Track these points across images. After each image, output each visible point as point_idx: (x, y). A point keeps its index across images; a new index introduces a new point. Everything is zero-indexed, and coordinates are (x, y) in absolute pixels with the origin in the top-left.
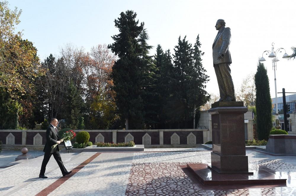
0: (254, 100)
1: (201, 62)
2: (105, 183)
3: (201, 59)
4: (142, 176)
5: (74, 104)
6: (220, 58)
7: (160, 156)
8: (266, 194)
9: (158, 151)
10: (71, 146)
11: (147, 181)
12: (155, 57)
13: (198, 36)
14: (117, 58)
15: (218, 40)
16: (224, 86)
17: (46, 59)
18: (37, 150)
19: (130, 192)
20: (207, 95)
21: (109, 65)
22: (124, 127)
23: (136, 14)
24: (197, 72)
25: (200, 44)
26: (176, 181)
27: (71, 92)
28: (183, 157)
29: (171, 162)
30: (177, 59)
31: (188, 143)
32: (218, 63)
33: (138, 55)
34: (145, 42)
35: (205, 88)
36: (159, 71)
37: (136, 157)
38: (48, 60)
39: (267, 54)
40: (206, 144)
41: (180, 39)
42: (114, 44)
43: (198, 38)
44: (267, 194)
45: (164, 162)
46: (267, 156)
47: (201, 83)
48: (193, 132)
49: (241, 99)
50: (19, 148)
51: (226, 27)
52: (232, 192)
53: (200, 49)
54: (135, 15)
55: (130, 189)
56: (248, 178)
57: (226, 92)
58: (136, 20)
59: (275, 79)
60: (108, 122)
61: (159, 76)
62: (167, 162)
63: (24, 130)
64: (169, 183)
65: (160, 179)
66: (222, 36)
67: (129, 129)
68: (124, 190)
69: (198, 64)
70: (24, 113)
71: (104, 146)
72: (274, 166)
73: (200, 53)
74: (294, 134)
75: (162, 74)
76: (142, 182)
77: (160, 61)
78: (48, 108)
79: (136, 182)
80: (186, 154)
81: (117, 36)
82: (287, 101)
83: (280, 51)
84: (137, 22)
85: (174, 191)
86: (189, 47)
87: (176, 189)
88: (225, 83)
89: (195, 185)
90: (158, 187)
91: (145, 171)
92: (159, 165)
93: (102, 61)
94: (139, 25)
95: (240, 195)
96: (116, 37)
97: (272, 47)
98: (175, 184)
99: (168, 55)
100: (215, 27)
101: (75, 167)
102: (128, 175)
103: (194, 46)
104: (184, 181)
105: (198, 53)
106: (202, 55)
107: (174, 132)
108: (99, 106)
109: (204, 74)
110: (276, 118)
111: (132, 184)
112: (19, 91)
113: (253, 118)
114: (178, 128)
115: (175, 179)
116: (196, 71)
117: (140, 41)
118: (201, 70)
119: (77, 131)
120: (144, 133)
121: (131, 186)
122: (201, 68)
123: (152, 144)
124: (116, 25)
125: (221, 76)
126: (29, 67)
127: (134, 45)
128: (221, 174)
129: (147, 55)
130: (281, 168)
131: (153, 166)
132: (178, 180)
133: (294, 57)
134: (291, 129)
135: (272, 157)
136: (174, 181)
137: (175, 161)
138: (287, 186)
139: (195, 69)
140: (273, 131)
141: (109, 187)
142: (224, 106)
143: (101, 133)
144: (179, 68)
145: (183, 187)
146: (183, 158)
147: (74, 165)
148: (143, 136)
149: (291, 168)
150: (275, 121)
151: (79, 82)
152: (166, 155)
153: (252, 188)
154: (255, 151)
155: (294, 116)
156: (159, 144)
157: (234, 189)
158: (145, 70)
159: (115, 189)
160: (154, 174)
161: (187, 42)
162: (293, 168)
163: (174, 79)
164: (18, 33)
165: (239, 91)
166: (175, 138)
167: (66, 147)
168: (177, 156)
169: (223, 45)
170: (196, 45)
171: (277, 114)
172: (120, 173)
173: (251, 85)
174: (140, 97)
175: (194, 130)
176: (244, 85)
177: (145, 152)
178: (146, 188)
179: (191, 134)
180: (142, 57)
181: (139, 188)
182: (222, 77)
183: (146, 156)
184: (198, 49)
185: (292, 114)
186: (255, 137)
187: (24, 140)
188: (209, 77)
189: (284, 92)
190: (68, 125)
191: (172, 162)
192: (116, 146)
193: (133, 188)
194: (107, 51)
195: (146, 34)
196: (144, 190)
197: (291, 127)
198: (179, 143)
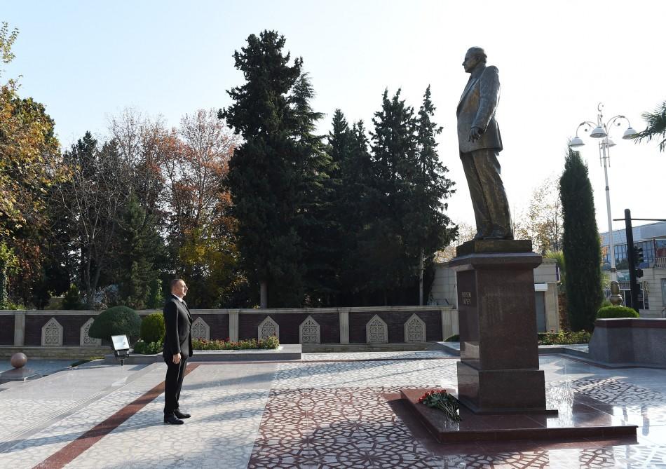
0: (560, 237)
1: (435, 149)
2: (200, 440)
3: (436, 143)
4: (291, 422)
5: (139, 248)
6: (474, 138)
7: (339, 371)
8: (587, 464)
9: (334, 359)
10: (127, 350)
11: (302, 435)
12: (329, 139)
13: (428, 89)
14: (240, 141)
15: (469, 94)
16: (485, 205)
17: (76, 143)
18: (51, 358)
19: (259, 461)
20: (449, 226)
21: (223, 156)
22: (256, 301)
23: (285, 40)
24: (427, 172)
25: (433, 107)
26: (374, 434)
27: (133, 220)
28: (394, 374)
29: (363, 385)
30: (380, 143)
31: (406, 339)
32: (470, 150)
33: (290, 134)
34: (306, 103)
35: (444, 209)
36: (340, 171)
37: (282, 375)
38: (80, 145)
39: (586, 130)
40: (448, 340)
41: (385, 96)
42: (233, 107)
43: (428, 93)
44: (590, 464)
45: (346, 385)
46: (592, 368)
47: (436, 199)
48: (418, 313)
49: (531, 235)
50: (6, 354)
51: (487, 65)
52: (508, 460)
53: (432, 119)
54: (282, 42)
55: (261, 453)
56: (545, 423)
57: (489, 218)
58: (284, 52)
59: (607, 189)
60: (221, 291)
61: (338, 182)
62: (355, 385)
63: (20, 310)
64: (354, 437)
65: (334, 428)
66: (478, 87)
67: (268, 307)
68: (245, 456)
69: (429, 153)
70: (19, 271)
71: (207, 349)
72: (607, 394)
73: (433, 129)
74: (654, 315)
75: (346, 177)
76: (290, 436)
77: (341, 147)
78: (79, 258)
79: (277, 436)
80: (401, 366)
81: (240, 90)
82: (637, 238)
83: (616, 123)
84: (287, 58)
85: (366, 458)
86: (408, 116)
87: (372, 453)
88: (487, 197)
89: (419, 443)
90: (329, 449)
91: (299, 408)
92: (336, 394)
93: (207, 147)
94: (290, 64)
95: (526, 466)
96: (237, 92)
97: (599, 113)
98: (370, 439)
99: (360, 133)
100: (463, 65)
101: (133, 399)
102: (259, 419)
103: (419, 113)
104: (392, 433)
105: (427, 129)
106: (438, 132)
107: (373, 314)
108: (197, 253)
109: (443, 177)
110: (612, 278)
111: (266, 440)
112: (10, 218)
113: (558, 279)
114: (383, 305)
115: (371, 428)
116: (425, 170)
117: (293, 102)
118: (435, 167)
119: (143, 312)
120: (302, 317)
121: (264, 445)
122: (436, 163)
123: (322, 341)
124: (237, 65)
125: (479, 179)
126: (34, 161)
127: (280, 110)
128: (480, 414)
129: (310, 133)
130: (624, 399)
131: (320, 395)
132: (378, 430)
133: (649, 136)
134: (647, 304)
135: (603, 372)
136: (368, 433)
137: (372, 383)
138: (638, 443)
139: (422, 166)
140: (603, 308)
141: (209, 448)
142: (485, 252)
143: (202, 316)
144: (384, 163)
145: (387, 448)
146: (392, 377)
147: (131, 395)
148: (301, 323)
149: (648, 397)
150: (609, 286)
151: (154, 196)
152: (353, 368)
153: (556, 449)
154: (564, 357)
155: (654, 275)
156: (339, 342)
157: (510, 452)
158: (306, 168)
159: (224, 454)
160: (320, 416)
161: (402, 103)
162: (654, 397)
163: (374, 188)
164: (10, 82)
165: (526, 217)
166: (377, 327)
167: (116, 351)
168: (379, 370)
169: (481, 107)
170: (424, 109)
171: (613, 270)
172: (240, 415)
173: (552, 203)
174: (293, 231)
175: (420, 308)
176: (536, 203)
177: (303, 362)
178: (300, 451)
179: (415, 317)
180: (298, 138)
181: (281, 451)
182: (480, 183)
183: (304, 371)
184: (428, 118)
185: (647, 269)
186: (564, 325)
187: (19, 334)
188: (454, 183)
189: (628, 218)
190: (125, 299)
191: (366, 387)
192: (234, 348)
193: (267, 452)
194: (217, 124)
195: (308, 85)
196: (294, 455)
197: (646, 300)
198: (386, 339)
